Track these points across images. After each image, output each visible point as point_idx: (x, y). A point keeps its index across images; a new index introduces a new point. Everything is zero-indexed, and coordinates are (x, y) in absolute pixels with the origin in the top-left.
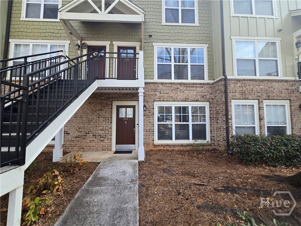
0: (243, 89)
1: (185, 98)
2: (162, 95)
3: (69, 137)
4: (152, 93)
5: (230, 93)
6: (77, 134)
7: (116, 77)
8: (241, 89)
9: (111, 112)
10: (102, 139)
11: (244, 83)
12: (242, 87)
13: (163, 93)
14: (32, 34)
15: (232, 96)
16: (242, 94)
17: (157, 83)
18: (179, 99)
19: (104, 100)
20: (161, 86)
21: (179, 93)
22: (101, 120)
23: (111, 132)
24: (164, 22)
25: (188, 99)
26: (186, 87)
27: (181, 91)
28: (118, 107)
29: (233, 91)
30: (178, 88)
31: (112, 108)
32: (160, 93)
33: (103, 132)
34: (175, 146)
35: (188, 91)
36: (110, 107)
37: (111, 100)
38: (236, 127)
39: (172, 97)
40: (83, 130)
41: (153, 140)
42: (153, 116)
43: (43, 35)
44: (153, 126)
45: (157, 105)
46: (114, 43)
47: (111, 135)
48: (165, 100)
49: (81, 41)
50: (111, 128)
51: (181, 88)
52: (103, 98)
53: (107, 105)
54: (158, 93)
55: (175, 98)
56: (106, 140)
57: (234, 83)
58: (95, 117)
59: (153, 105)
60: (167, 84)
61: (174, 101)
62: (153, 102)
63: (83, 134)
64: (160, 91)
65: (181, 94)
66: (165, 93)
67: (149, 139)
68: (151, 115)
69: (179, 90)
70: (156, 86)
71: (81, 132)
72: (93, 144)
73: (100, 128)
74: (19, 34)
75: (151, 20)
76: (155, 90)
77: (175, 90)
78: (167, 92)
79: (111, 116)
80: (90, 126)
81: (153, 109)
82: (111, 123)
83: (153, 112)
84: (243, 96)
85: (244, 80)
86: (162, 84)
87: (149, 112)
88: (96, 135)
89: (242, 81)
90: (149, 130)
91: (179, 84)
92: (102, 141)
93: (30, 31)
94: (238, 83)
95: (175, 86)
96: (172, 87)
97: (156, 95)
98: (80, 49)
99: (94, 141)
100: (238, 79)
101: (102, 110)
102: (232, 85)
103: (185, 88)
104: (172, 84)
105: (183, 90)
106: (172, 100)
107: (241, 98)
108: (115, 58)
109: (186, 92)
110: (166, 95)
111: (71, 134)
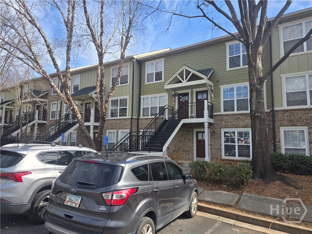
0: (291, 118)
1: (245, 125)
2: (227, 123)
3: (170, 151)
4: (219, 122)
5: (278, 121)
6: (174, 149)
7: (195, 117)
8: (289, 118)
9: (193, 136)
10: (188, 153)
11: (292, 113)
12: (291, 116)
13: (228, 122)
14: (150, 91)
15: (280, 124)
16: (290, 122)
17: (222, 115)
18: (240, 126)
19: (188, 128)
20: (226, 117)
21: (240, 122)
22: (187, 141)
23: (193, 148)
24: (228, 69)
25: (248, 125)
26: (246, 116)
27: (242, 120)
28: (197, 133)
29: (281, 119)
30: (240, 118)
31: (193, 133)
32: (225, 122)
33: (188, 148)
34: (237, 161)
35: (247, 120)
36: (192, 133)
37: (193, 128)
38: (285, 149)
39: (234, 125)
40: (177, 147)
41: (221, 156)
42: (221, 138)
43: (155, 91)
44: (221, 146)
45: (223, 131)
46: (193, 90)
47: (193, 151)
48: (229, 127)
49: (175, 92)
50: (193, 146)
51: (242, 118)
52: (188, 127)
53: (190, 131)
54: (223, 122)
55: (237, 126)
56: (190, 153)
57: (282, 113)
58: (183, 139)
59: (220, 131)
60: (230, 115)
61: (236, 128)
62: (220, 129)
63: (177, 149)
64: (225, 120)
65: (242, 122)
66: (229, 122)
67: (218, 155)
68: (219, 138)
69: (240, 119)
70: (222, 117)
71: (176, 148)
72: (183, 156)
73: (186, 146)
74: (146, 92)
75: (218, 69)
76: (222, 120)
77: (237, 119)
78: (231, 121)
79: (193, 138)
80: (181, 144)
81: (221, 133)
82: (193, 143)
83: (221, 136)
84: (291, 124)
85: (292, 110)
86: (226, 115)
87: (217, 136)
88: (184, 150)
89: (290, 111)
90: (218, 148)
91: (240, 115)
92: (188, 154)
93: (149, 90)
94: (286, 113)
95: (237, 117)
96: (234, 117)
97: (222, 124)
98: (174, 97)
99: (183, 154)
100: (286, 110)
101: (187, 135)
102: (281, 115)
103: (245, 118)
104: (234, 115)
105: (244, 119)
106: (235, 127)
107: (289, 125)
108: (194, 103)
109: (246, 120)
110: (230, 124)
111: (171, 149)
